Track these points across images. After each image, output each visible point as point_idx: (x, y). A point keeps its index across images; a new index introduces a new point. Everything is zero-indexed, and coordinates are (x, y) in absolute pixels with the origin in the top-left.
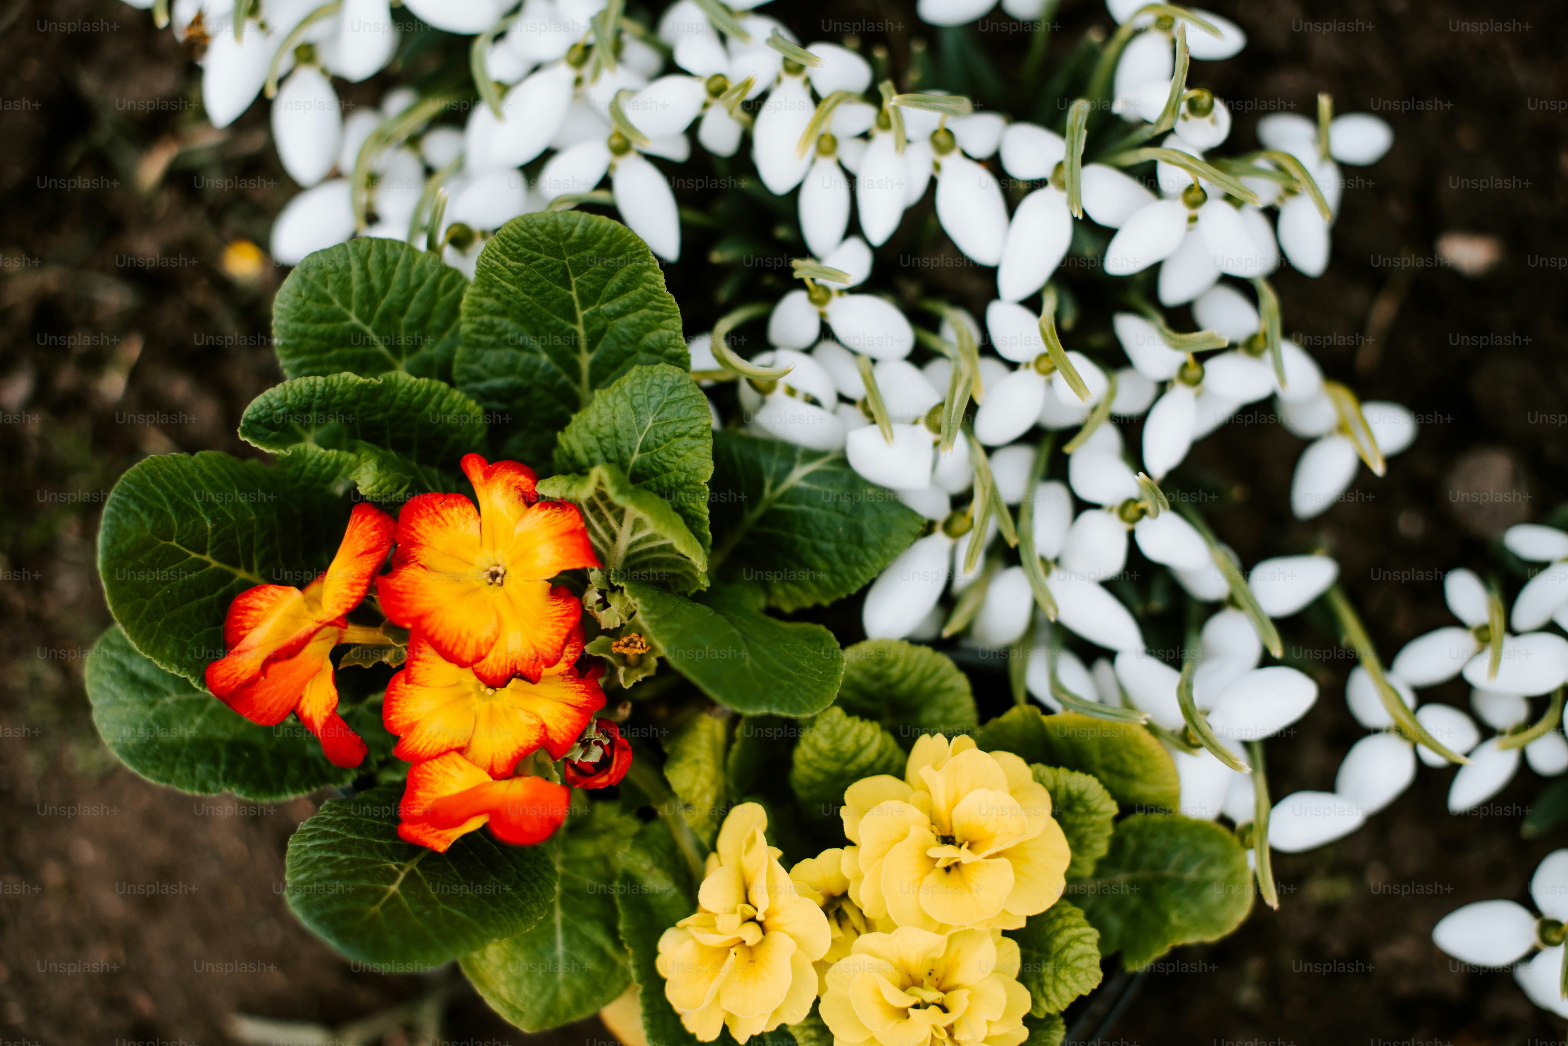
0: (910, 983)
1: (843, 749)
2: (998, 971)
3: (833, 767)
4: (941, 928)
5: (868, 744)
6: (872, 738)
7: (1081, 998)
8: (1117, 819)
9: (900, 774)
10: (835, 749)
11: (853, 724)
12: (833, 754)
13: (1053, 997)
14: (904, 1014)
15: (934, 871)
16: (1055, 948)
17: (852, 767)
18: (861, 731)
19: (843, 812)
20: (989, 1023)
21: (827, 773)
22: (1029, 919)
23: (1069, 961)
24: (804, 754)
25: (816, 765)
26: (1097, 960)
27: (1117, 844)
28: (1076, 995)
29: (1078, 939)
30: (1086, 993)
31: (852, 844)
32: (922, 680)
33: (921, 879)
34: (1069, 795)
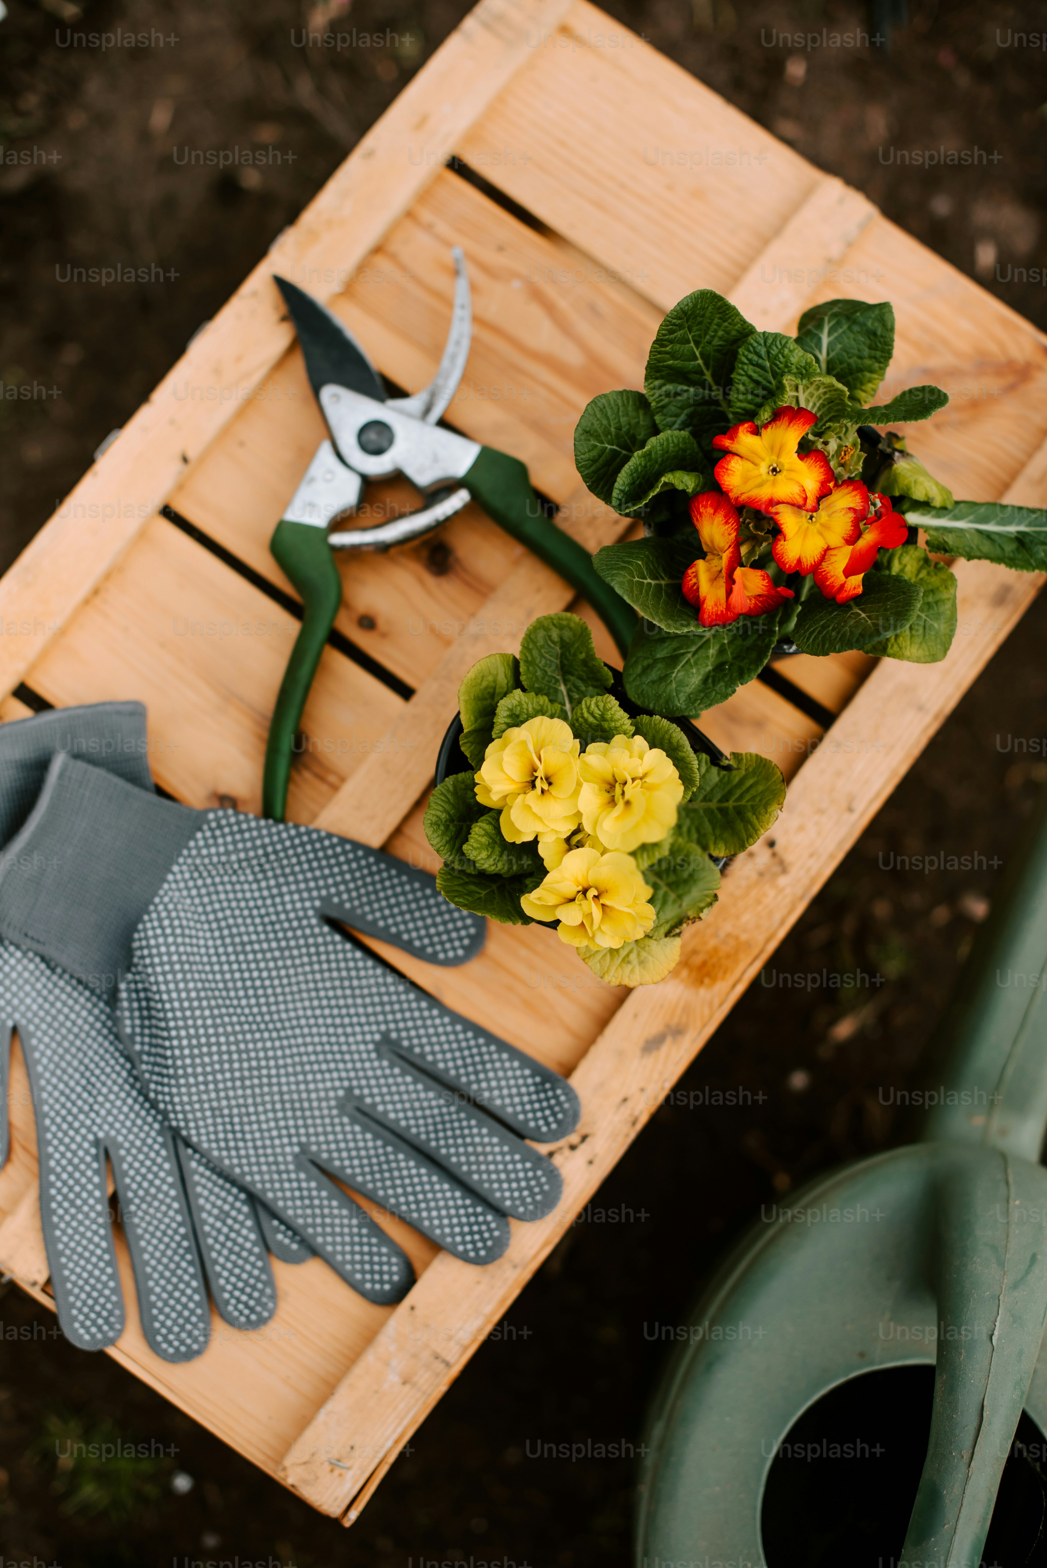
0: (612, 802)
1: (487, 843)
2: (605, 754)
3: (498, 849)
4: (579, 785)
5: (484, 829)
6: (480, 827)
7: (621, 706)
8: (524, 690)
9: (499, 812)
10: (487, 848)
11: (473, 838)
12: (490, 849)
13: (621, 722)
14: (628, 803)
15: (549, 791)
17: (498, 840)
18: (476, 834)
19: (518, 842)
22: (575, 737)
23: (600, 713)
24: (490, 865)
25: (497, 858)
26: (599, 698)
27: (540, 691)
28: (619, 709)
29: (588, 708)
30: (618, 703)
31: (537, 837)
32: (449, 802)
33: (555, 797)
34: (510, 716)
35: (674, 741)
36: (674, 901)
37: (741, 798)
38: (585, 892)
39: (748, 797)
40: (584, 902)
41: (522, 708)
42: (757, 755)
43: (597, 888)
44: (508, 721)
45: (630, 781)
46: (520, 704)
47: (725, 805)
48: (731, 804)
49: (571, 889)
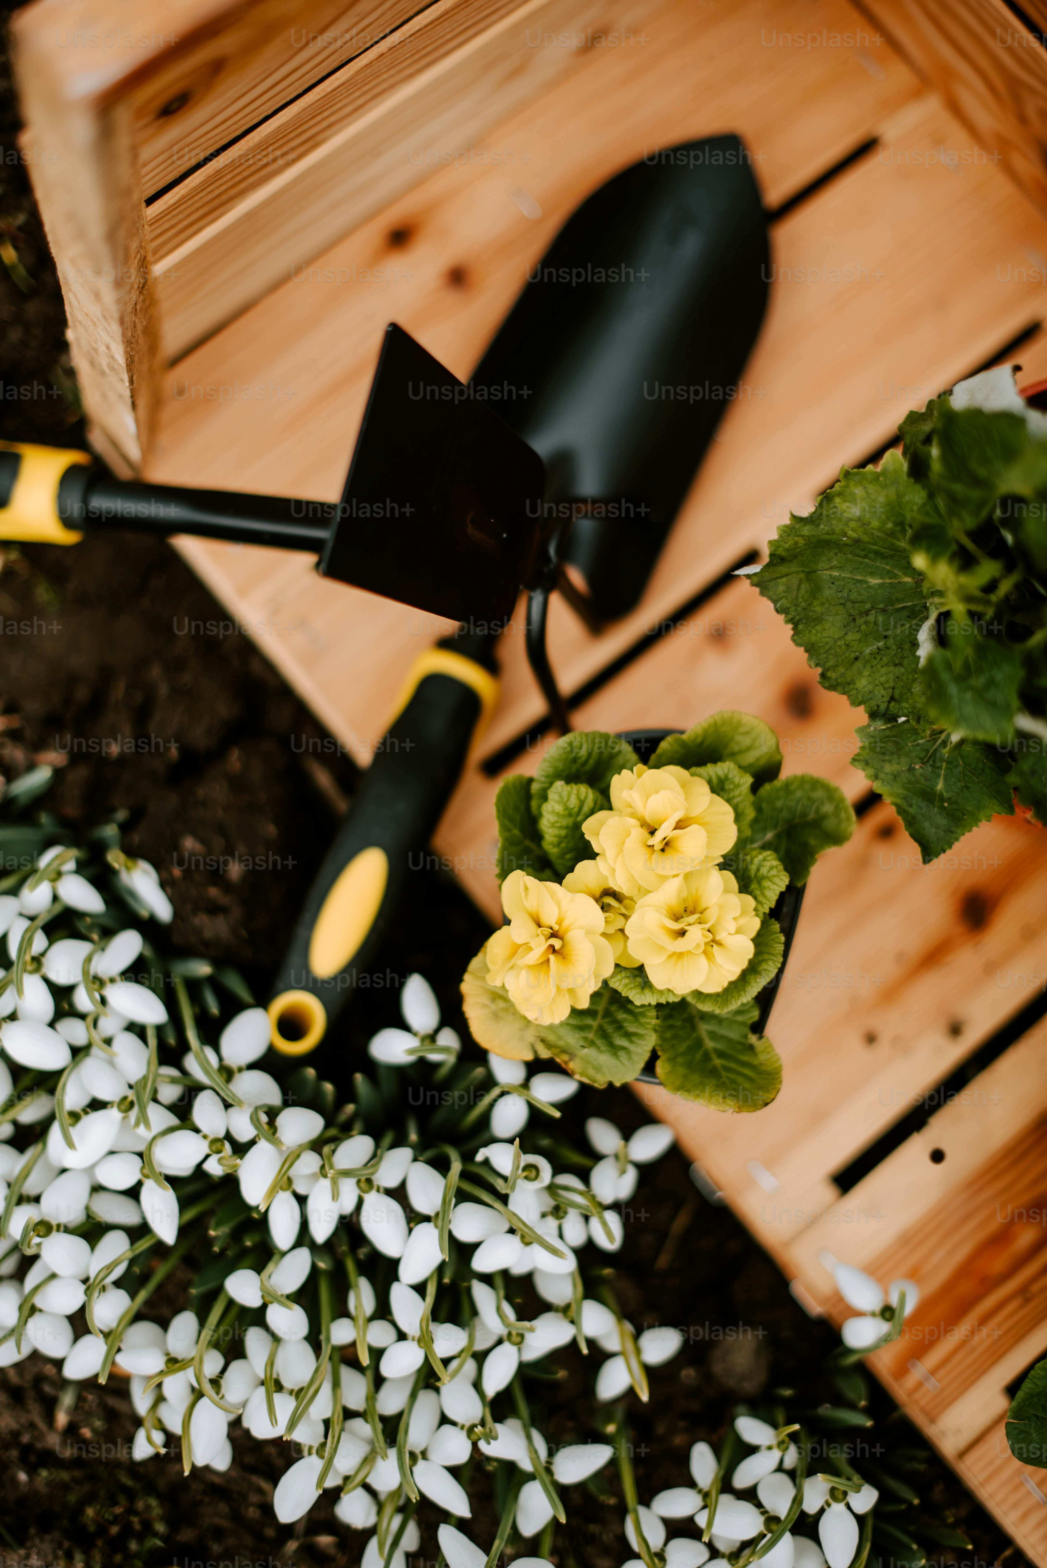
0: (676, 916)
1: (571, 806)
2: (726, 891)
3: (570, 820)
5: (586, 798)
6: (587, 793)
7: (782, 894)
8: (754, 786)
9: (610, 808)
10: (566, 809)
11: (572, 788)
12: (567, 813)
13: (765, 898)
15: (655, 853)
16: (752, 873)
18: (578, 791)
19: (587, 837)
20: (735, 919)
21: (567, 827)
22: (727, 854)
23: (765, 874)
24: (548, 820)
25: (558, 825)
27: (759, 809)
28: (778, 893)
29: (764, 860)
30: (783, 890)
31: (600, 853)
33: (650, 858)
34: (719, 779)
35: (764, 966)
36: (586, 1039)
37: (727, 1069)
38: (554, 935)
39: (733, 1076)
40: (543, 939)
41: (732, 790)
42: (781, 1066)
43: (563, 946)
44: (715, 780)
45: (707, 926)
46: (738, 786)
47: (714, 1056)
48: (718, 1062)
49: (550, 918)
